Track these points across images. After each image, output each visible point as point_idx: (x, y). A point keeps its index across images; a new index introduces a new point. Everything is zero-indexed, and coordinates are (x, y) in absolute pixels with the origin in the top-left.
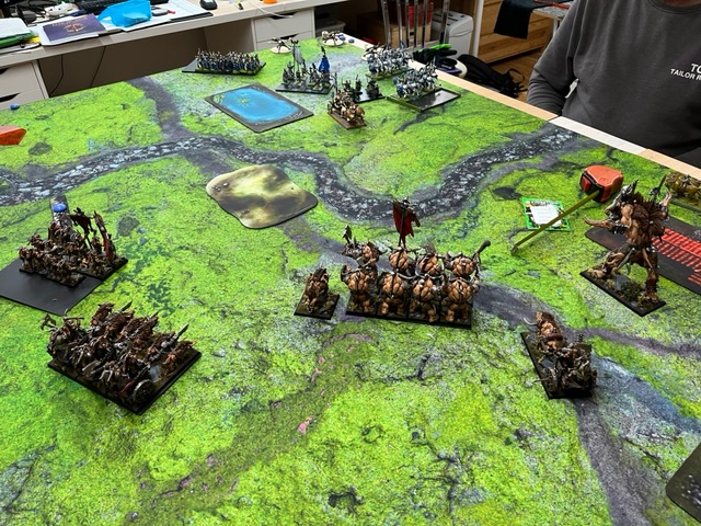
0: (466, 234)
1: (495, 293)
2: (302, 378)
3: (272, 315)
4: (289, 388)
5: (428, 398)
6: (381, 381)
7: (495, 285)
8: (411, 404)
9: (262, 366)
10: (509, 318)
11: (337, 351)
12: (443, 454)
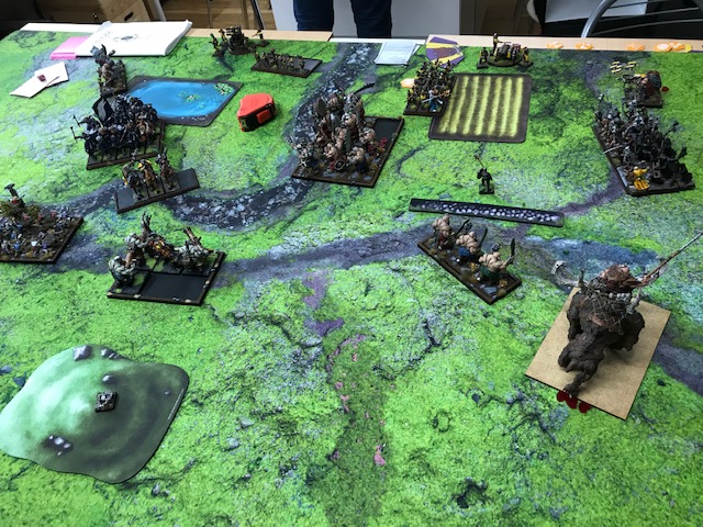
2: (335, 415)
3: (249, 373)
4: (333, 432)
5: (457, 359)
6: (407, 369)
8: (449, 373)
9: (287, 428)
11: (344, 367)
12: (509, 399)
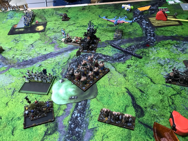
0: (53, 71)
1: (32, 63)
7: (34, 65)
10: (25, 61)
